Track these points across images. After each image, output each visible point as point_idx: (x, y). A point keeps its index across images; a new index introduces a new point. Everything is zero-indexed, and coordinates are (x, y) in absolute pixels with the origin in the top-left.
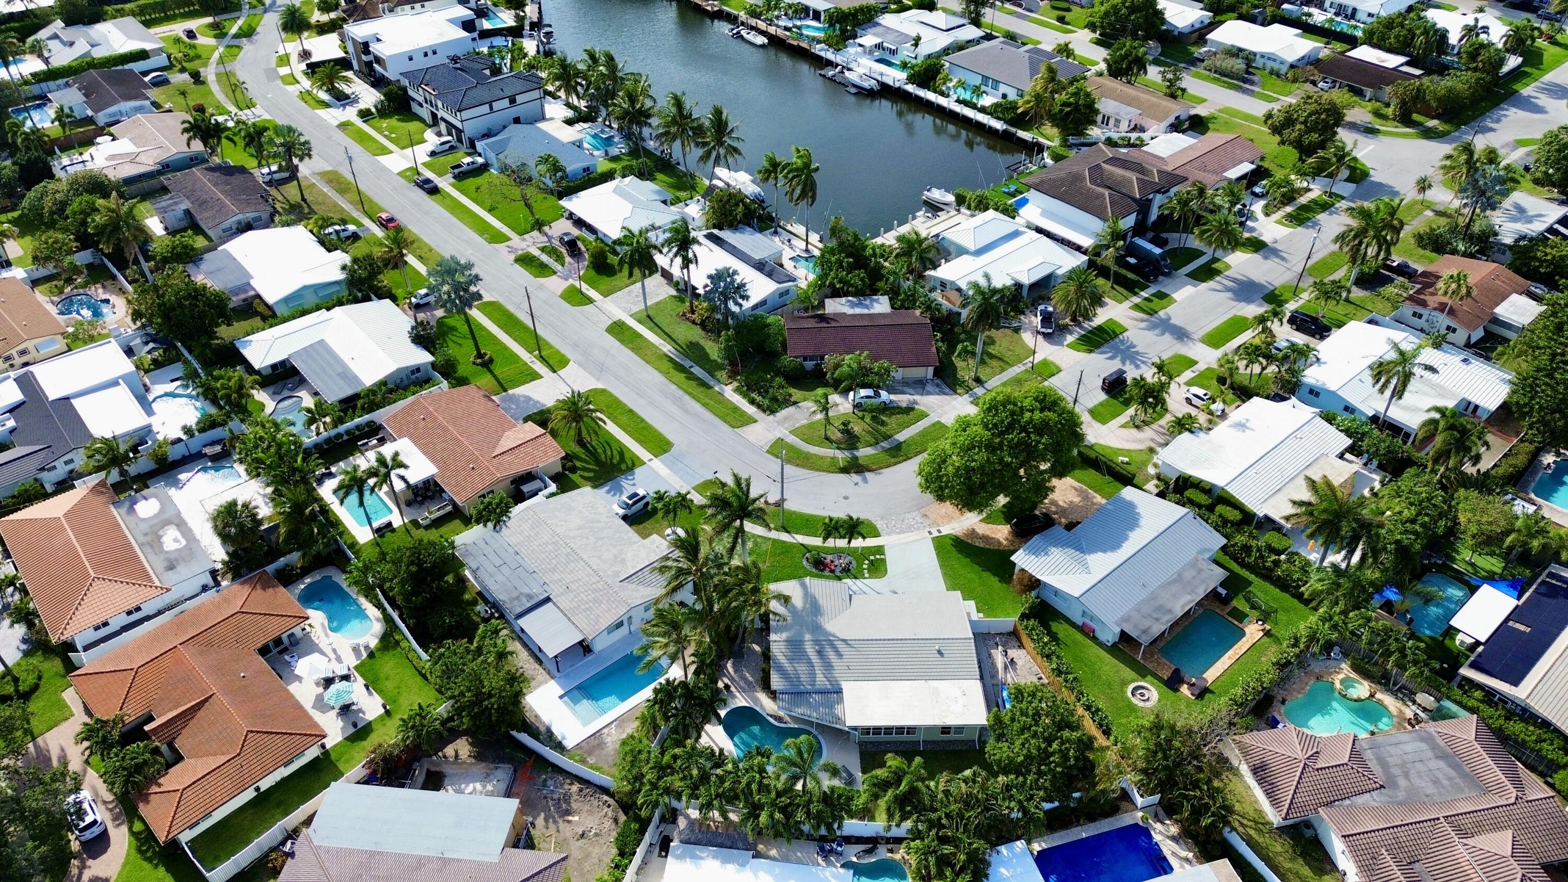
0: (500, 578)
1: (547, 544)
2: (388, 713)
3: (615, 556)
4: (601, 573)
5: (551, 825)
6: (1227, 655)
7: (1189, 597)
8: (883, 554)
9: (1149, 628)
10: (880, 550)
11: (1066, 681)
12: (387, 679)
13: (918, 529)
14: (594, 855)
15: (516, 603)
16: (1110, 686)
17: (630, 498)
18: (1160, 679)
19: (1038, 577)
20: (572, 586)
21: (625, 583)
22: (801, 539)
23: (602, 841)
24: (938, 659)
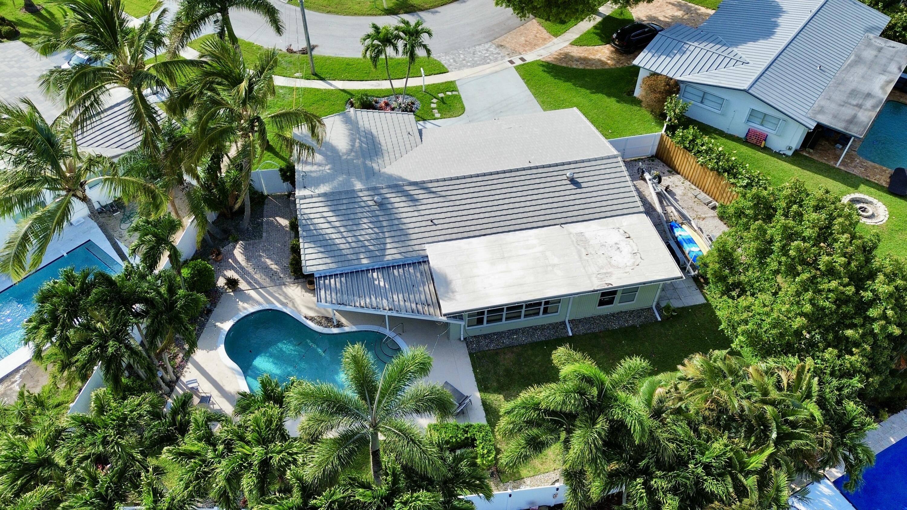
7: (883, 78)
8: (455, 90)
9: (855, 117)
10: (451, 86)
13: (496, 60)
18: (878, 187)
19: (677, 77)
22: (340, 85)
24: (574, 192)
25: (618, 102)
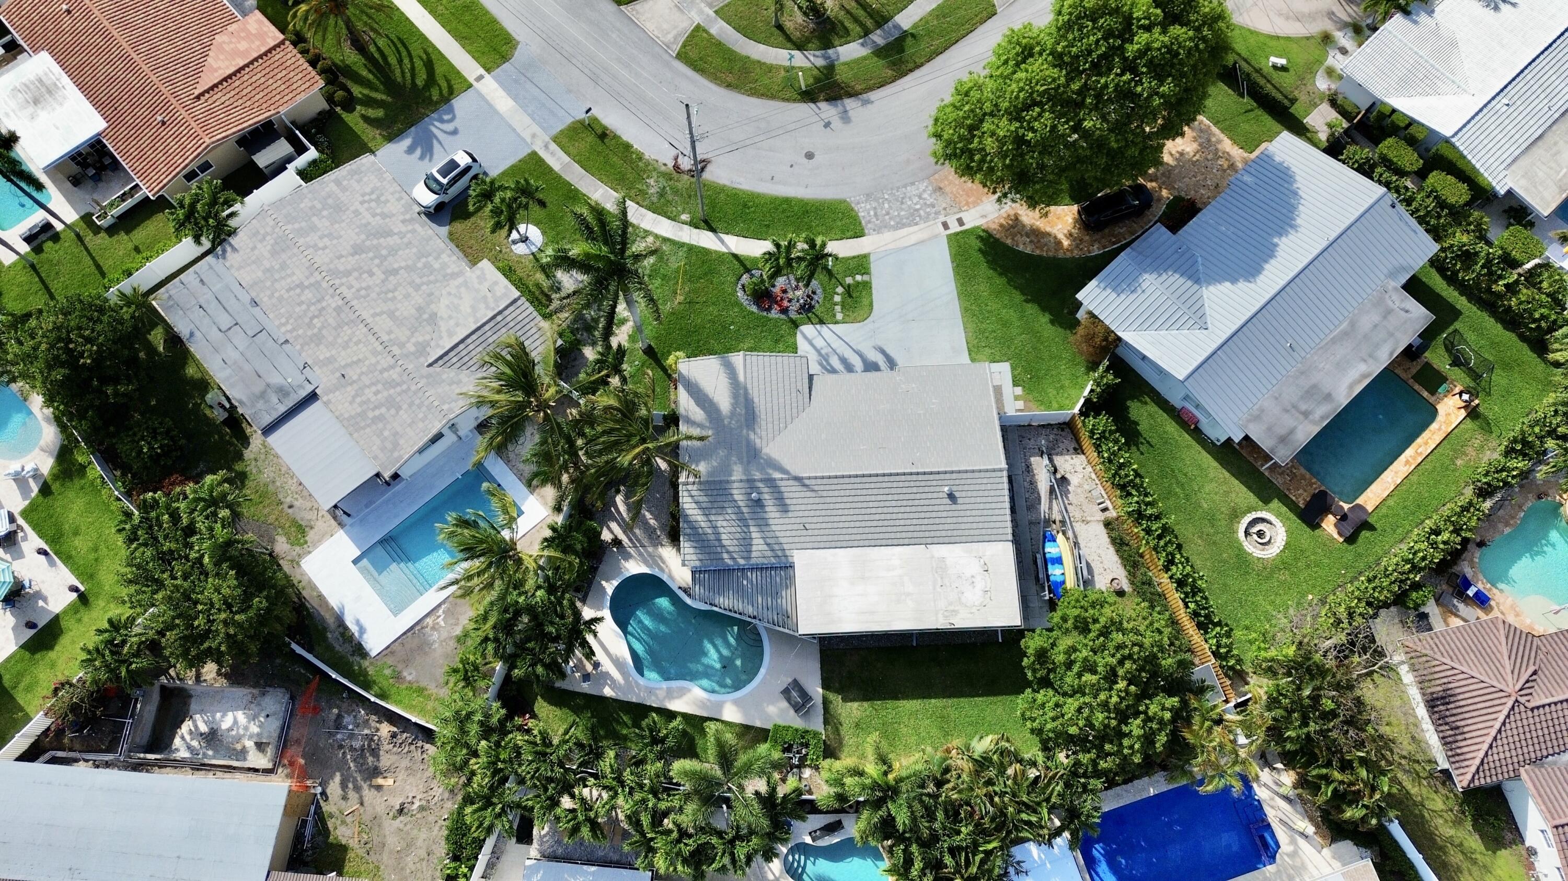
0: (232, 355)
1: (301, 286)
2: (83, 599)
3: (420, 309)
4: (396, 350)
5: (352, 794)
6: (1403, 458)
8: (866, 272)
9: (1292, 431)
10: (861, 264)
11: (1148, 531)
12: (76, 533)
13: (927, 219)
14: (419, 843)
15: (260, 405)
16: (1212, 521)
17: (444, 172)
18: (1292, 506)
19: (1120, 334)
20: (352, 374)
21: (436, 368)
22: (733, 243)
23: (431, 818)
24: (948, 507)
25: (1052, 322)
